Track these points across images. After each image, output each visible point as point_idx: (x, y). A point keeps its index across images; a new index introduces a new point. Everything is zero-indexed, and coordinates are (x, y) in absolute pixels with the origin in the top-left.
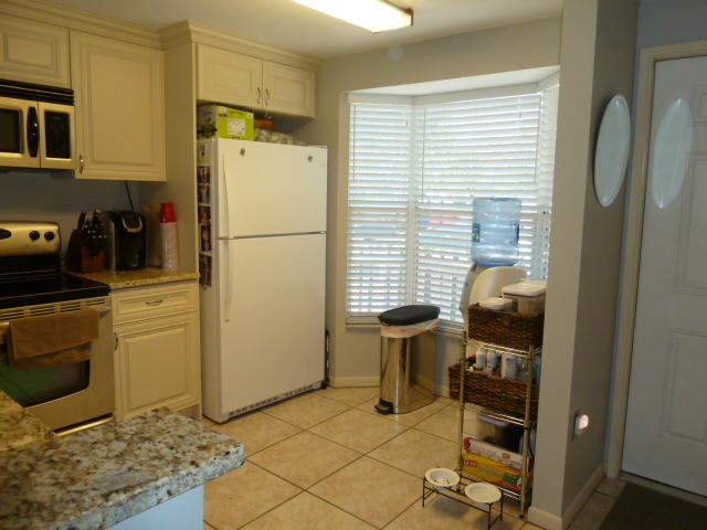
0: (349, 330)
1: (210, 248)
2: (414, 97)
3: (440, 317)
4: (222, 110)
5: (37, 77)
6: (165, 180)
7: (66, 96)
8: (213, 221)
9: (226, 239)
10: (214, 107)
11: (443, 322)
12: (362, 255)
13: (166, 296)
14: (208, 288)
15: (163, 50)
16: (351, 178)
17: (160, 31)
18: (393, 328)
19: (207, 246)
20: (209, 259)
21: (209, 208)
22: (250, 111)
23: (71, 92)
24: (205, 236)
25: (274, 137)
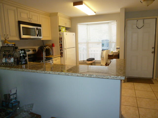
0: (79, 64)
1: (62, 51)
2: (87, 24)
3: (95, 59)
4: (62, 27)
5: (35, 22)
6: (51, 39)
7: (40, 26)
8: (63, 46)
9: (66, 49)
10: (60, 27)
11: (95, 61)
12: (81, 52)
13: (57, 59)
14: (62, 58)
15: (50, 16)
16: (78, 38)
17: (50, 14)
18: (90, 61)
19: (61, 50)
20: (62, 53)
21: (62, 44)
22: (65, 27)
23: (41, 25)
24: (61, 49)
25: (67, 31)
